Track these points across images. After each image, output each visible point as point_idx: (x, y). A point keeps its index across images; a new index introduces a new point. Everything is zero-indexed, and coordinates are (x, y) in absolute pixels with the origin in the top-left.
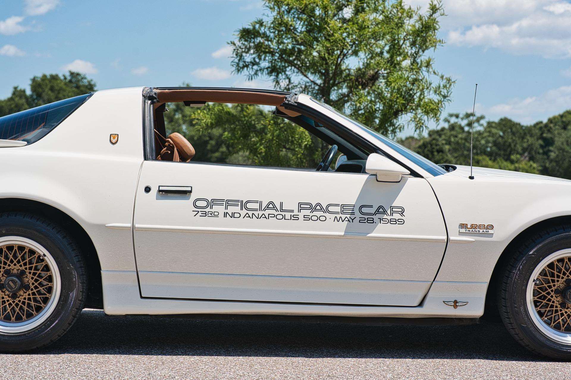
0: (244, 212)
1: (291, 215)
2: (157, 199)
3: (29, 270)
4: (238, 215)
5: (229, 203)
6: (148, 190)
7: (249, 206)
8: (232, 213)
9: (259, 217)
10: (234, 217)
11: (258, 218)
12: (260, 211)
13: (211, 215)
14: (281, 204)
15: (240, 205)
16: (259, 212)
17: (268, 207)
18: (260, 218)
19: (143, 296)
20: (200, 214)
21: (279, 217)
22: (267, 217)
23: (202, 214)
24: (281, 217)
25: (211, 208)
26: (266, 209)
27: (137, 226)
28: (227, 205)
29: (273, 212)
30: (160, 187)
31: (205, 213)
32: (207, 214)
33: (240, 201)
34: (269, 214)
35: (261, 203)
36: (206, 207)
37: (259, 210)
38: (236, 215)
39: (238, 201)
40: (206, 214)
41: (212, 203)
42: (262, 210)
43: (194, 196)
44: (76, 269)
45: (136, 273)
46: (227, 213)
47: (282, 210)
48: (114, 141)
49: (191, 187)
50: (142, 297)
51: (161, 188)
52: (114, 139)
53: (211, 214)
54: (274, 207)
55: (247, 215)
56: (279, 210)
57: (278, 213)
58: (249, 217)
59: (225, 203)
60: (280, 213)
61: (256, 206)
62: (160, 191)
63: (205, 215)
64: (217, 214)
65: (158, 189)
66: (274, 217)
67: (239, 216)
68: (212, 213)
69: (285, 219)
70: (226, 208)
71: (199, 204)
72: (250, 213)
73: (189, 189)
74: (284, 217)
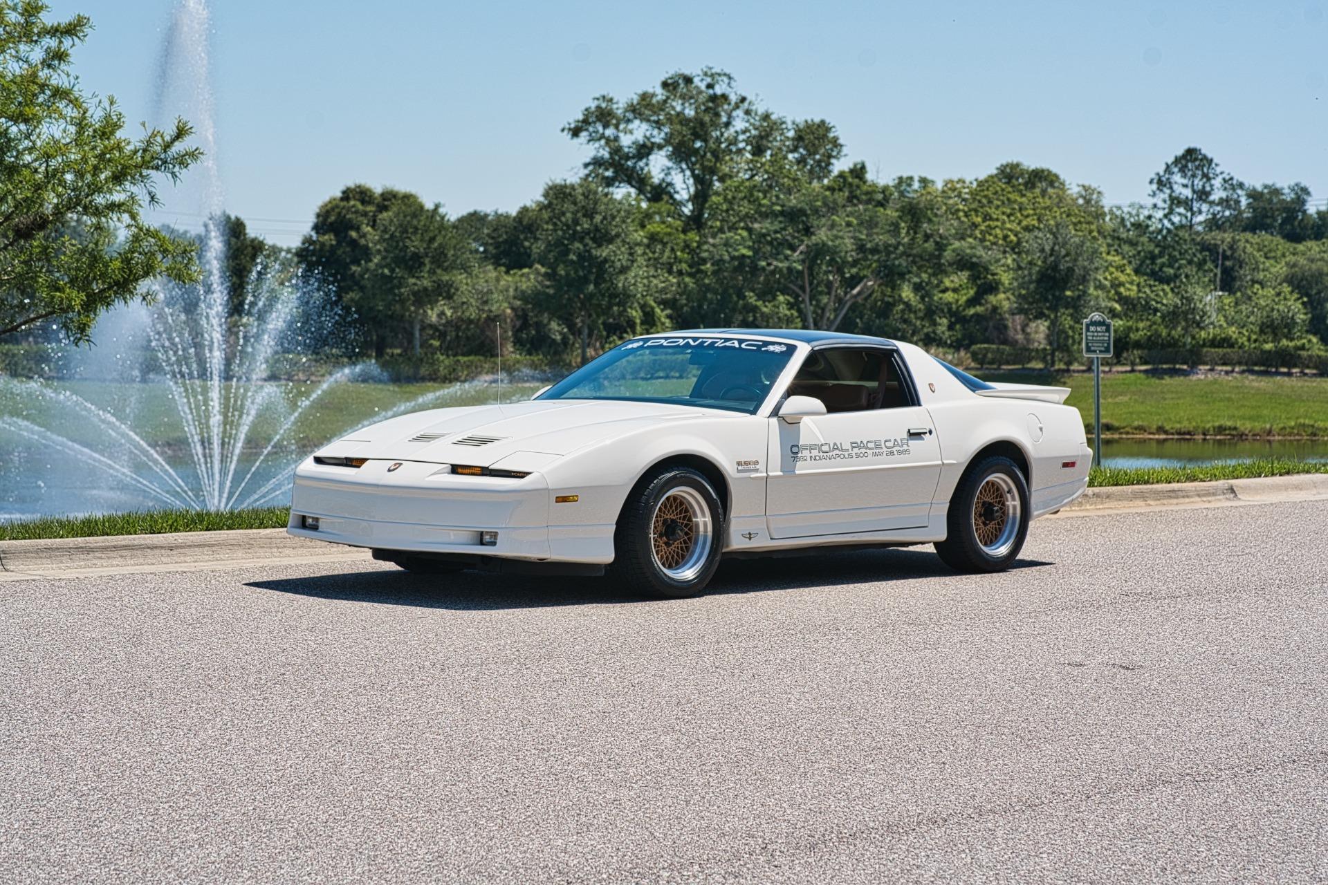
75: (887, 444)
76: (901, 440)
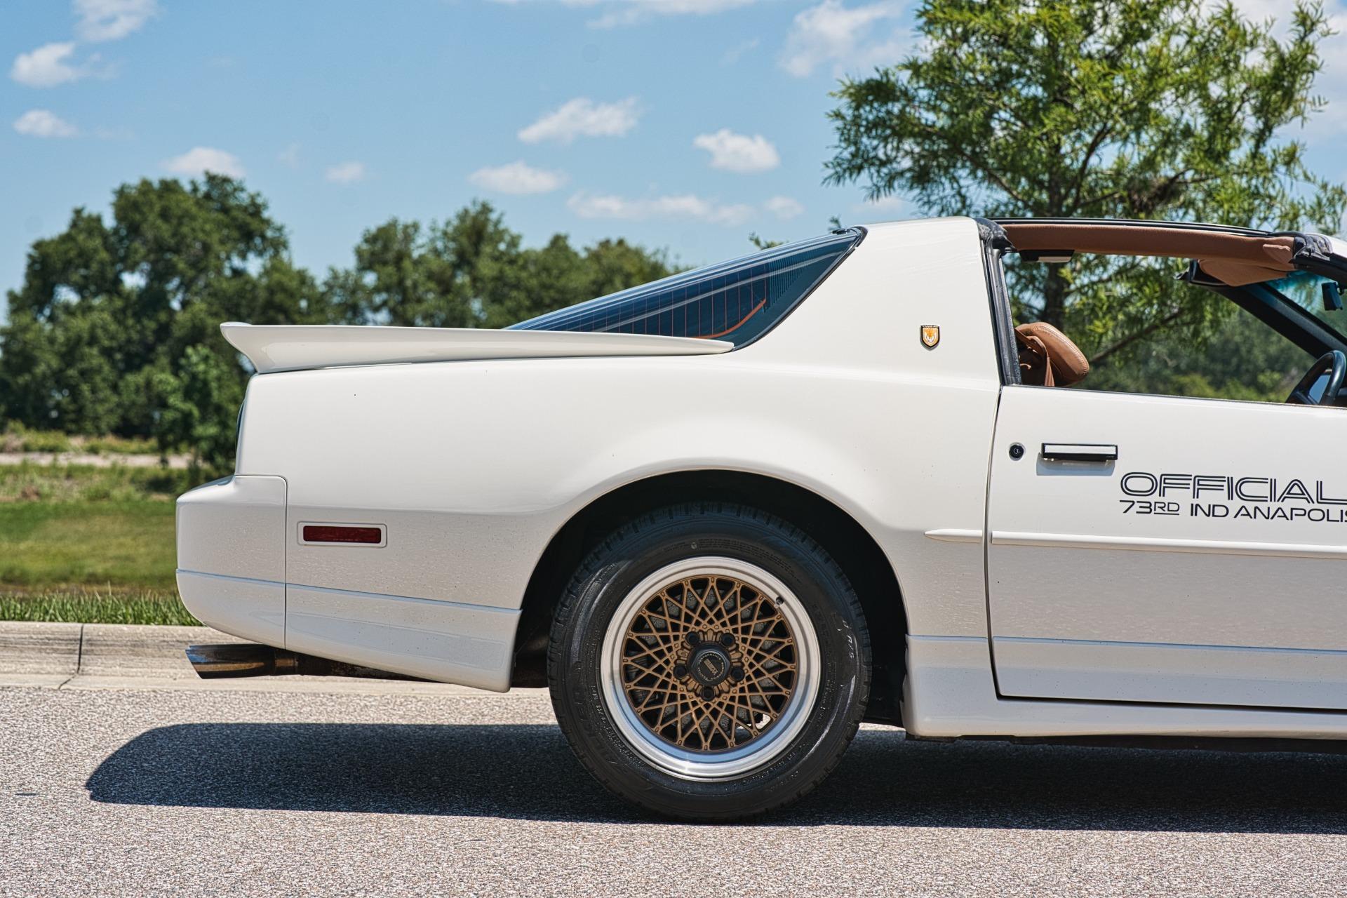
0: (1236, 503)
1: (1342, 511)
2: (1038, 474)
3: (743, 633)
4: (1224, 511)
5: (1201, 482)
6: (1016, 452)
7: (1247, 489)
8: (1210, 506)
9: (1271, 516)
10: (1214, 515)
11: (1268, 518)
12: (1271, 500)
13: (1161, 511)
14: (1319, 485)
15: (1226, 488)
16: (1269, 504)
17: (1289, 493)
18: (1272, 518)
19: (1003, 693)
20: (1136, 507)
21: (1315, 515)
22: (1289, 516)
23: (1141, 507)
24: (1318, 515)
25: (1162, 494)
26: (1285, 498)
27: (996, 534)
28: (1197, 487)
29: (1302, 503)
30: (1047, 447)
31: (1148, 505)
32: (1153, 507)
33: (1226, 479)
34: (1292, 509)
35: (1273, 484)
36: (1150, 492)
37: (1269, 499)
38: (1219, 511)
39: (1221, 479)
40: (1149, 507)
41: (1162, 483)
42: (1277, 499)
43: (1121, 468)
44: (854, 632)
45: (987, 640)
46: (1197, 505)
47: (1321, 499)
48: (931, 340)
49: (1116, 447)
50: (1000, 697)
51: (1049, 449)
52: (930, 336)
53: (1161, 508)
54: (1304, 493)
55: (1243, 511)
56: (1315, 500)
57: (1311, 506)
58: (1249, 514)
59: (1191, 482)
60: (1317, 506)
61: (1264, 490)
62: (1045, 455)
63: (1148, 510)
64: (1175, 507)
65: (1039, 450)
66: (1304, 515)
67: (1225, 513)
68: (1163, 505)
69: (1328, 520)
70: (1196, 495)
71: (1133, 484)
72: (1250, 506)
73: (1111, 451)
74: (1326, 516)
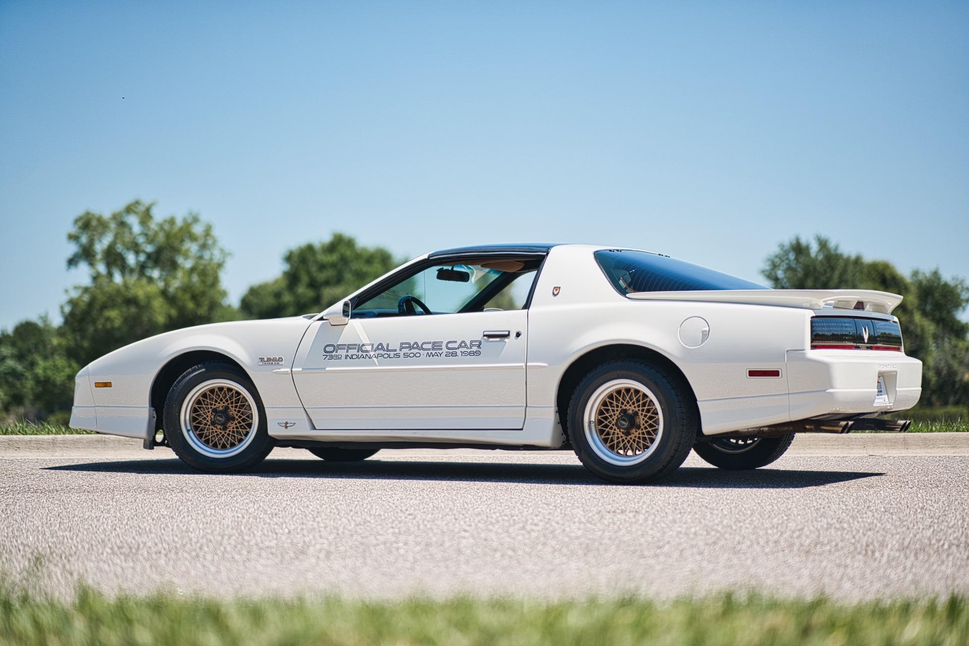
75: (450, 345)
76: (471, 342)
